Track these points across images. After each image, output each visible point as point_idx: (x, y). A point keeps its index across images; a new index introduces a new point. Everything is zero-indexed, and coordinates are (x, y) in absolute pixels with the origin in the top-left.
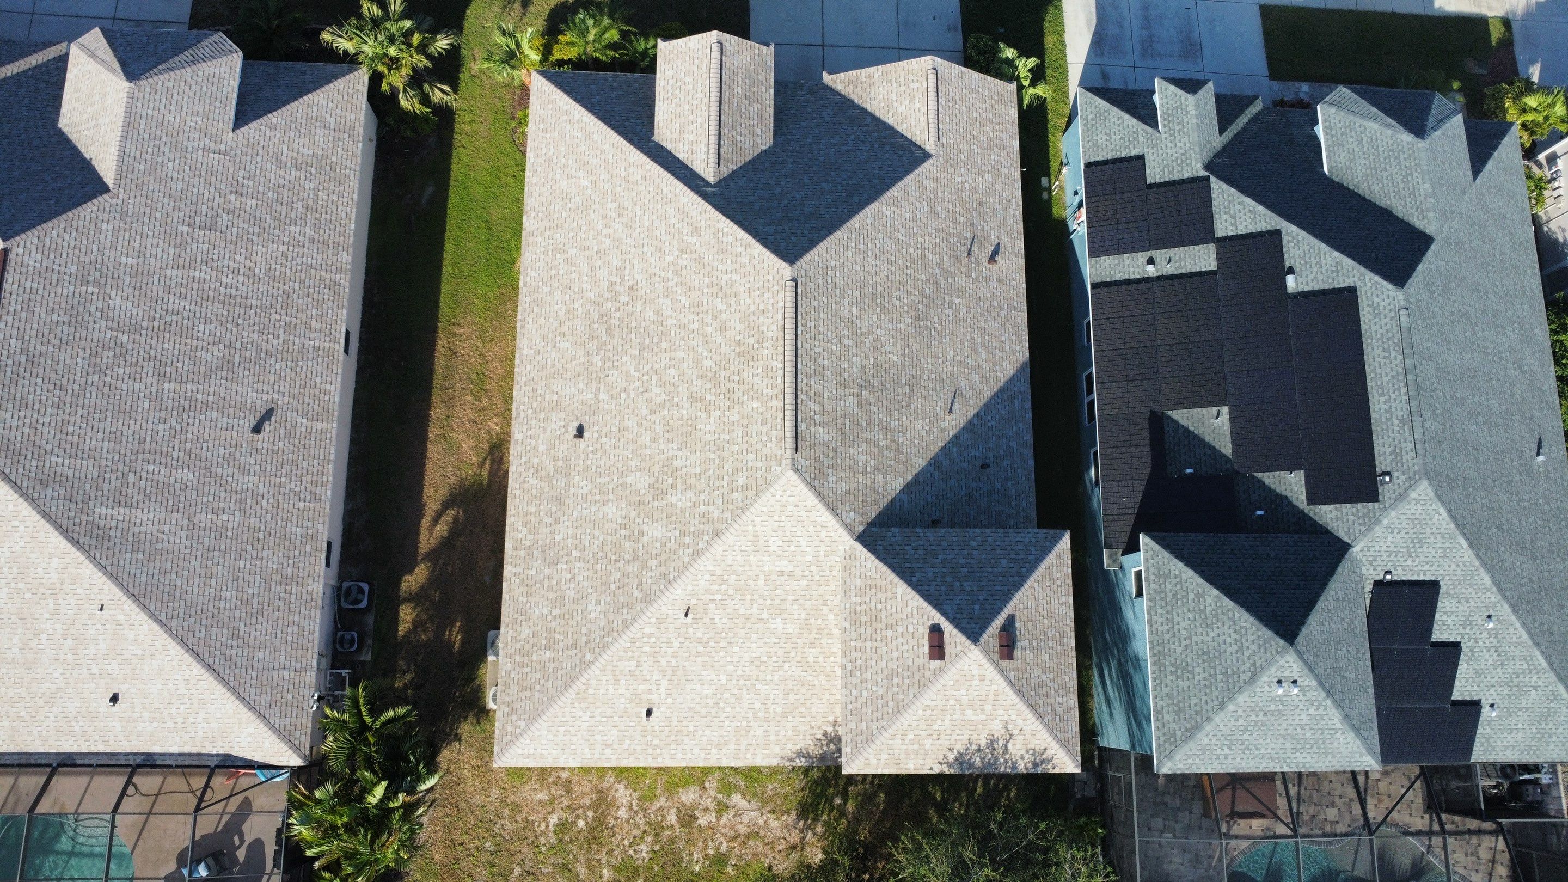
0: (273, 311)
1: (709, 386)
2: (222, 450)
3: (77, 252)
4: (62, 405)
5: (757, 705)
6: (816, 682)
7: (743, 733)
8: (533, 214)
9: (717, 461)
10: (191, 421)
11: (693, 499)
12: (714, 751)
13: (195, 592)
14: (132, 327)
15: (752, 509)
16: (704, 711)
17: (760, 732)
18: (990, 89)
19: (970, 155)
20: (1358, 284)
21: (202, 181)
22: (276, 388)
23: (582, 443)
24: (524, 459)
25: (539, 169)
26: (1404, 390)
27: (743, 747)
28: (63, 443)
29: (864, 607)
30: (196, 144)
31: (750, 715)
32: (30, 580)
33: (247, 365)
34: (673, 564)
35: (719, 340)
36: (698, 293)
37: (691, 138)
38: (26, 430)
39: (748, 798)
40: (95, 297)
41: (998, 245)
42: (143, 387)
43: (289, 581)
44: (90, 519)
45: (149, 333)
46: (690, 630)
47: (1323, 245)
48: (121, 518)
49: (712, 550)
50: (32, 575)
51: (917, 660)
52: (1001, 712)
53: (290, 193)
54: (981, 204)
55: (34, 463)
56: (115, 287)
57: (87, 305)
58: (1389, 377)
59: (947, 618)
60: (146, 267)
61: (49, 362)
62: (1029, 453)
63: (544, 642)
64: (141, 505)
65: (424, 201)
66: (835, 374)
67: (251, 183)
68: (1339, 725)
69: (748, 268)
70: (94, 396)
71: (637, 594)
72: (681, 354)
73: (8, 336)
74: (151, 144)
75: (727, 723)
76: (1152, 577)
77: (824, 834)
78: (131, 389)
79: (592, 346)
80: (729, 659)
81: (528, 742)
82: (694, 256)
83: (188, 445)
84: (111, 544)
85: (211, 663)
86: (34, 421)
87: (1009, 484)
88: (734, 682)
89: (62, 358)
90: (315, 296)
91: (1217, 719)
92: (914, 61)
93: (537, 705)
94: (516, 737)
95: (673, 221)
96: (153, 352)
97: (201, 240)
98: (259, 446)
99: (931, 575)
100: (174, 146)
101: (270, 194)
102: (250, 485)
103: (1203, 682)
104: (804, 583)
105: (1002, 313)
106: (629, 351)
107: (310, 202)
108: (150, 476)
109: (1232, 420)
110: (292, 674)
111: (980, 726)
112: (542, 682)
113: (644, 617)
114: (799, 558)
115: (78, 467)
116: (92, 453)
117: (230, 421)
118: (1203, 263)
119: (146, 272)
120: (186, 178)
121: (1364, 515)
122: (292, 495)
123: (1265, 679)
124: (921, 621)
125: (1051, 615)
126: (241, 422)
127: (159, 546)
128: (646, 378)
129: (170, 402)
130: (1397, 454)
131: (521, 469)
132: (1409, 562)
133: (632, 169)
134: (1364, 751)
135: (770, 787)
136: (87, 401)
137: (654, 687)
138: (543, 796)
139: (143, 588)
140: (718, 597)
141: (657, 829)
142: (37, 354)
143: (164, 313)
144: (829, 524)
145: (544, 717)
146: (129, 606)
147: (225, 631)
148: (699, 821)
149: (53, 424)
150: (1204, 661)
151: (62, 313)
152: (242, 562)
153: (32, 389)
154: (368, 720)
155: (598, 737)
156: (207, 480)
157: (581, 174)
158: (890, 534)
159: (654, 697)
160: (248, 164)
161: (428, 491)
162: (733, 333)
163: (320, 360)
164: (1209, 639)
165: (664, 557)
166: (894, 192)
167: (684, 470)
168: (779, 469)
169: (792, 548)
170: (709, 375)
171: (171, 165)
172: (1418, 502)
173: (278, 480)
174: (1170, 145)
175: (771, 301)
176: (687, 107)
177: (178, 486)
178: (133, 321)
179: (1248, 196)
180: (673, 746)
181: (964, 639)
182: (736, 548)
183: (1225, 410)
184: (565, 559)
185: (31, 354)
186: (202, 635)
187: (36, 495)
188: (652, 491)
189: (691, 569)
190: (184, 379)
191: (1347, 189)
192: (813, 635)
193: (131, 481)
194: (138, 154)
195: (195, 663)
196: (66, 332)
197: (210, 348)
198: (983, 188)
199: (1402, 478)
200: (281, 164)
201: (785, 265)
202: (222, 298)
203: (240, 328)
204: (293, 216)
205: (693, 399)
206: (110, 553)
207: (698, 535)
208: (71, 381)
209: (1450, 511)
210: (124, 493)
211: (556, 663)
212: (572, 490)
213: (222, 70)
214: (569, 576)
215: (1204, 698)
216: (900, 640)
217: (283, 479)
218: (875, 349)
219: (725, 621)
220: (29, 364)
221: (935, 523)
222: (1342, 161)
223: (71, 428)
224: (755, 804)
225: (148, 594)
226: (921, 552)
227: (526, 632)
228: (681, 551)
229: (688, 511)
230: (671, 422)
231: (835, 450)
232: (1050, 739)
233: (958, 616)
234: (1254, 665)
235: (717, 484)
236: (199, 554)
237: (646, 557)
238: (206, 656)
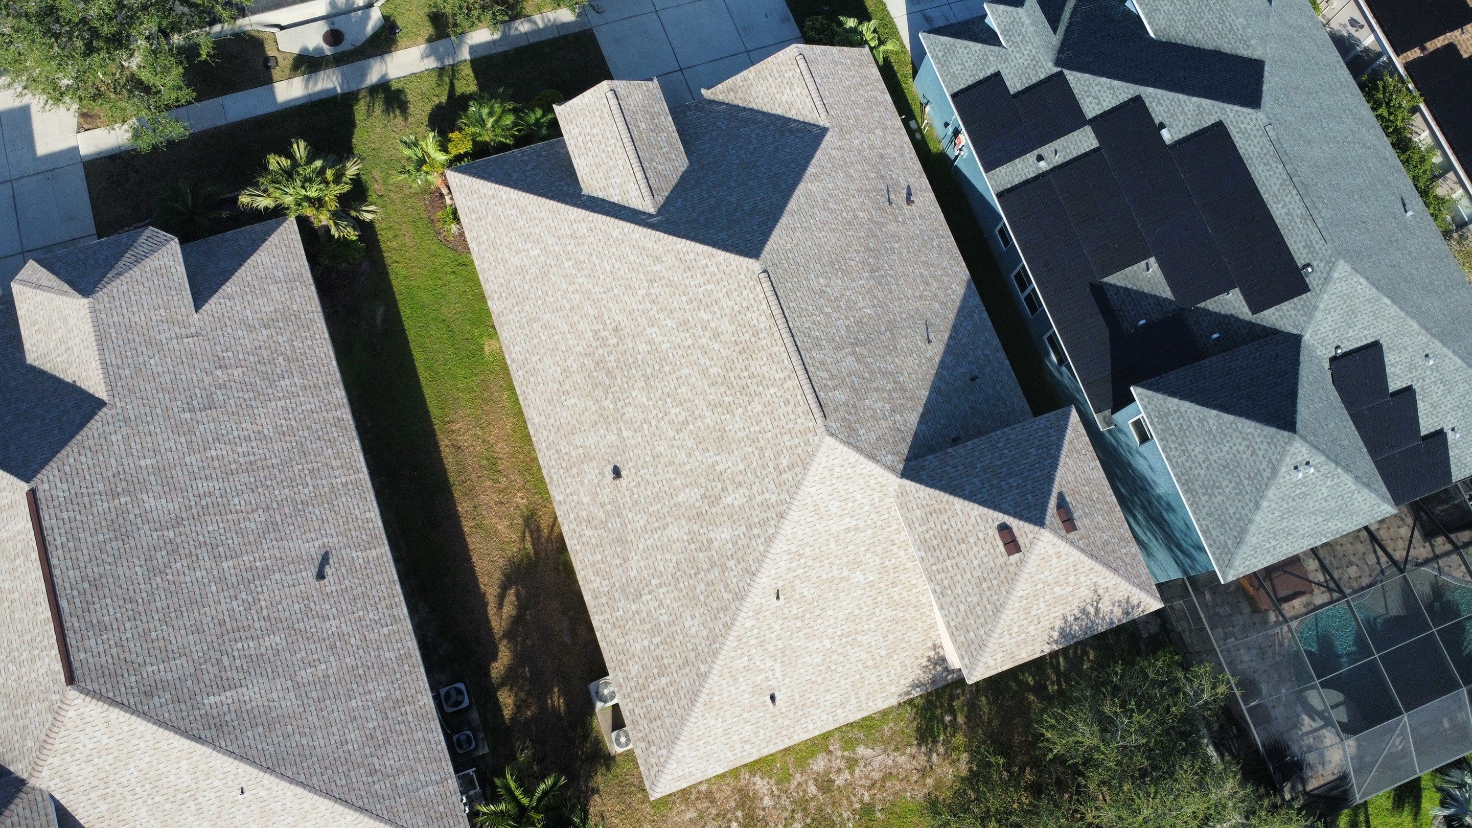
0: (294, 463)
1: (722, 389)
2: (297, 606)
3: (98, 469)
4: (137, 617)
5: (864, 656)
6: (907, 616)
7: (859, 685)
8: (496, 296)
9: (756, 452)
10: (259, 589)
11: (747, 493)
12: (839, 711)
13: (322, 745)
14: (174, 522)
15: (805, 483)
16: (819, 679)
17: (873, 679)
18: (850, 58)
19: (857, 119)
20: (1222, 118)
21: (186, 366)
22: (323, 532)
23: (623, 482)
24: (572, 516)
25: (486, 255)
26: (1295, 192)
27: (863, 698)
28: (151, 651)
29: (931, 532)
30: (168, 335)
31: (860, 666)
32: (165, 791)
33: (289, 520)
34: (751, 558)
35: (716, 346)
36: (680, 312)
37: (618, 181)
38: (114, 651)
39: (871, 745)
40: (130, 506)
41: (909, 187)
42: (204, 573)
43: (401, 703)
44: (203, 712)
45: (191, 522)
46: (786, 610)
47: (1181, 96)
48: (230, 701)
49: (782, 532)
50: (166, 786)
51: (997, 561)
52: (1083, 579)
53: (269, 351)
54: (882, 157)
55: (133, 679)
56: (144, 490)
57: (126, 515)
58: (1278, 186)
59: (1010, 514)
60: (166, 462)
61: (111, 580)
62: (1002, 355)
63: (655, 671)
64: (243, 682)
65: (378, 322)
66: (828, 341)
67: (230, 354)
68: (1354, 487)
69: (719, 276)
70: (163, 597)
71: (726, 596)
72: (687, 371)
73: (64, 570)
74: (127, 348)
75: (843, 682)
76: (1156, 420)
77: (946, 751)
78: (194, 578)
79: (599, 393)
80: (826, 623)
81: (675, 765)
82: (664, 282)
83: (265, 612)
84: (231, 728)
85: (361, 804)
86: (117, 639)
87: (998, 387)
88: (838, 642)
89: (121, 573)
90: (326, 437)
91: (1257, 518)
92: (780, 53)
93: (671, 730)
94: (661, 766)
95: (632, 258)
96: (201, 538)
97: (205, 420)
98: (328, 590)
99: (978, 484)
100: (149, 343)
101: (251, 358)
102: (334, 629)
103: (1234, 492)
104: (870, 531)
105: (935, 244)
106: (636, 386)
107: (289, 354)
108: (242, 653)
109: (1162, 266)
110: (436, 787)
111: (1070, 598)
112: (668, 707)
113: (742, 614)
114: (858, 511)
115: (174, 669)
116: (181, 651)
117: (294, 577)
118: (1085, 145)
119: (167, 467)
120: (171, 368)
121: (1303, 306)
122: (374, 625)
123: (1284, 469)
124: (988, 526)
125: (1088, 481)
126: (304, 574)
127: (274, 714)
128: (660, 403)
129: (234, 578)
130: (1309, 246)
131: (573, 526)
132: (1351, 333)
133: (575, 226)
134: (1379, 501)
135: (886, 728)
136: (159, 604)
137: (770, 673)
138: (691, 814)
139: (274, 759)
140: (800, 571)
141: (802, 804)
142: (97, 577)
143: (197, 499)
144: (875, 472)
145: (682, 738)
146: (268, 780)
147: (362, 770)
148: (837, 783)
149: (136, 636)
150: (1227, 474)
151: (105, 531)
152: (354, 702)
153: (105, 611)
154: (525, 801)
155: (735, 738)
156: (294, 638)
157: (529, 245)
158: (927, 463)
159: (773, 683)
160: (221, 337)
161: (483, 580)
162: (727, 336)
163: (352, 493)
164: (1224, 453)
165: (740, 554)
166: (811, 170)
167: (729, 471)
168: (816, 438)
169: (850, 505)
170: (719, 380)
171: (152, 361)
172: (1341, 279)
173: (356, 615)
174: (1018, 56)
175: (751, 296)
176: (604, 156)
177: (270, 652)
178: (173, 516)
179: (1102, 76)
180: (803, 720)
181: (1031, 527)
182: (802, 522)
183: (1152, 260)
184: (647, 590)
185: (91, 579)
186: (344, 782)
187: (146, 708)
188: (706, 501)
189: (770, 556)
190: (239, 553)
191: (1176, 44)
192: (892, 575)
193: (227, 664)
194: (119, 361)
195: (347, 810)
196: (115, 547)
197: (251, 516)
198: (878, 143)
199: (1322, 265)
200: (251, 329)
201: (751, 261)
202: (244, 467)
203: (271, 489)
204: (279, 371)
205: (713, 406)
206: (233, 737)
207: (765, 522)
208: (137, 590)
209: (1367, 279)
210: (224, 677)
211: (675, 686)
212: (630, 527)
213: (166, 260)
214: (656, 604)
215: (1239, 505)
216: (975, 549)
217: (361, 613)
218: (850, 309)
219: (812, 591)
220: (94, 589)
221: (955, 441)
222: (1162, 22)
223: (154, 635)
224: (879, 749)
225: (281, 762)
226: (960, 468)
227: (634, 669)
228: (754, 543)
229: (746, 505)
230: (700, 434)
231: (854, 406)
232: (1130, 587)
233: (1018, 510)
234: (1270, 461)
235: (764, 472)
236: (313, 708)
237: (722, 560)
238: (354, 800)
